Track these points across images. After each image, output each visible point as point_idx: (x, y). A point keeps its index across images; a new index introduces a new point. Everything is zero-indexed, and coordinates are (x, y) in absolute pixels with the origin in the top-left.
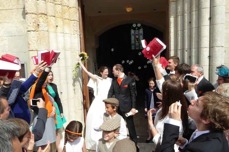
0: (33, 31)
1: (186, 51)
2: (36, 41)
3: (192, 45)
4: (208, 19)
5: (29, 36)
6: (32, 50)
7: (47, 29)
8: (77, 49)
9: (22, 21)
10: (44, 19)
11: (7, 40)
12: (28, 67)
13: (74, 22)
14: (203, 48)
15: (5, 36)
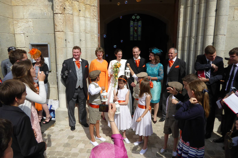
0: (60, 14)
1: (193, 38)
2: (62, 23)
3: (199, 33)
4: (214, 11)
5: (56, 18)
6: (59, 31)
7: (72, 13)
8: (96, 33)
9: (46, 4)
10: (70, 3)
11: (32, 22)
12: (51, 48)
13: (94, 8)
14: (209, 35)
15: (30, 19)
